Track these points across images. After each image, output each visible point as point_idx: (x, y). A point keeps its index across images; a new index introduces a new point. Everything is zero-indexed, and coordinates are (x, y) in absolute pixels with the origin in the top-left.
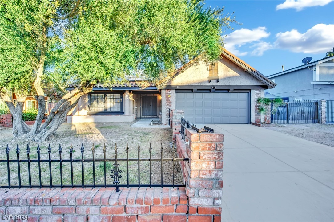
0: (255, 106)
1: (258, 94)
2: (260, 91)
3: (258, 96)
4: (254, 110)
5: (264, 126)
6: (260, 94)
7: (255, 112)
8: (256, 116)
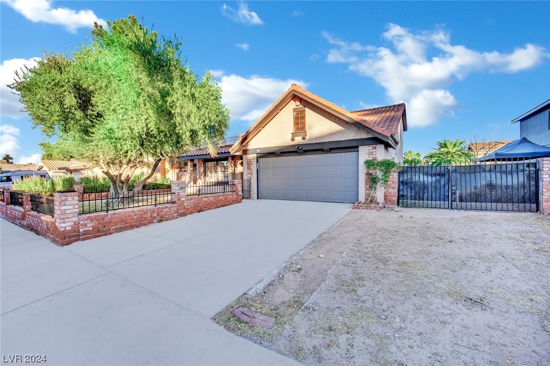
0: (366, 174)
1: (372, 153)
2: (375, 147)
3: (372, 156)
4: (364, 181)
5: (361, 208)
6: (374, 153)
7: (366, 183)
8: (367, 192)
